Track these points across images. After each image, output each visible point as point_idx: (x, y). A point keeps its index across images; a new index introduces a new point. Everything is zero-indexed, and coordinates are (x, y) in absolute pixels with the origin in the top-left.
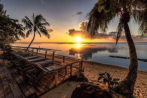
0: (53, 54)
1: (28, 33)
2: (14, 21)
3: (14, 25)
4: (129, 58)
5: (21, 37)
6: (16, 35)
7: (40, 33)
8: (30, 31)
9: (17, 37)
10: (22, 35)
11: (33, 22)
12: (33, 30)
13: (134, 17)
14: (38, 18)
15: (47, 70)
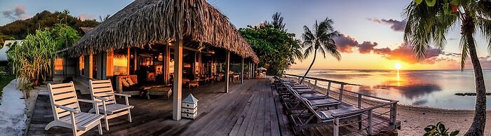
0: (341, 89)
1: (307, 52)
2: (290, 35)
3: (291, 41)
4: (475, 94)
5: (296, 60)
6: (290, 56)
7: (324, 52)
8: (310, 48)
9: (291, 59)
10: (299, 55)
11: (314, 33)
12: (314, 46)
13: (481, 27)
14: (323, 26)
15: (322, 114)
